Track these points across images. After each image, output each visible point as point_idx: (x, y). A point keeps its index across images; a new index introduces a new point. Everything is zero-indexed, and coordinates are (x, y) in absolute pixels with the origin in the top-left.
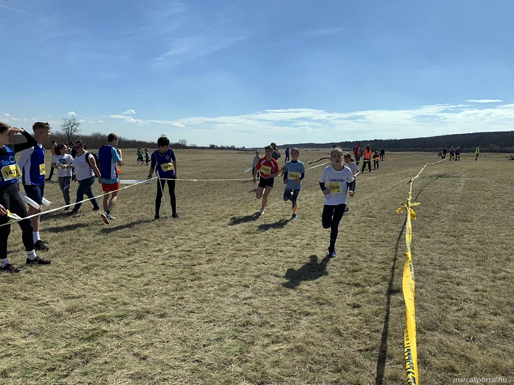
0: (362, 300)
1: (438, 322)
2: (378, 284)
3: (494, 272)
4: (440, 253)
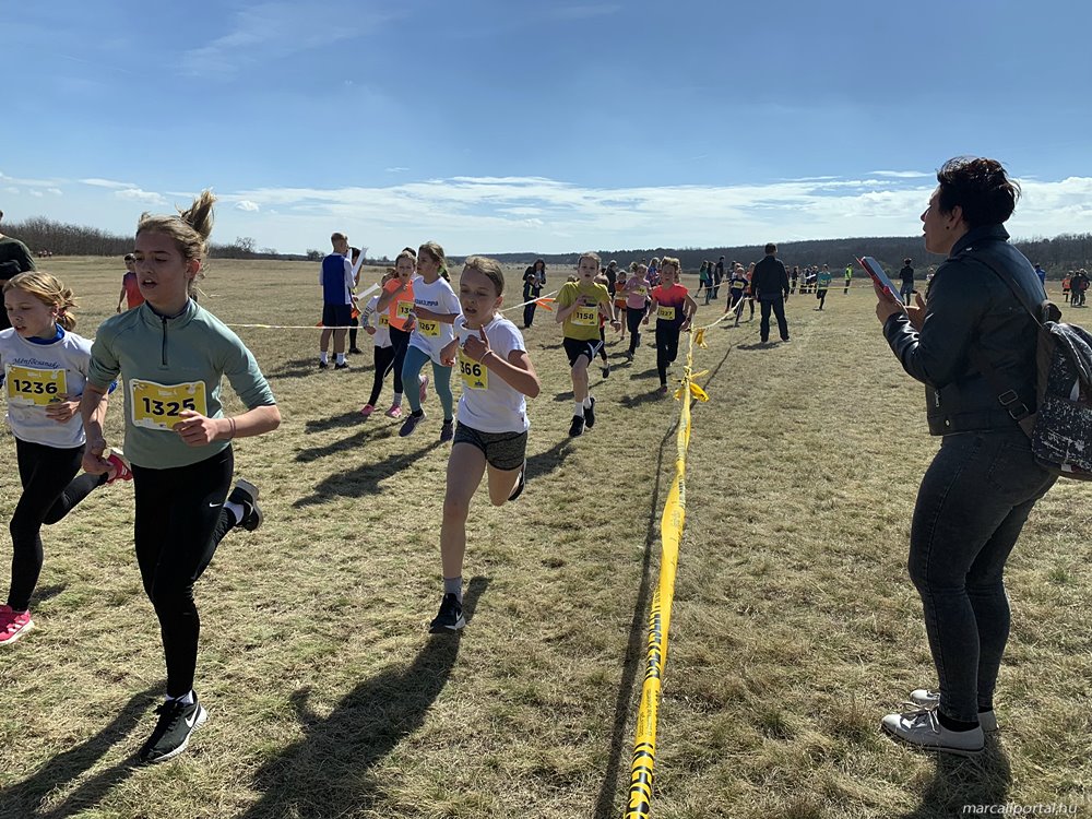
0: (570, 553)
1: (696, 586)
2: (606, 523)
3: (818, 498)
4: (732, 467)
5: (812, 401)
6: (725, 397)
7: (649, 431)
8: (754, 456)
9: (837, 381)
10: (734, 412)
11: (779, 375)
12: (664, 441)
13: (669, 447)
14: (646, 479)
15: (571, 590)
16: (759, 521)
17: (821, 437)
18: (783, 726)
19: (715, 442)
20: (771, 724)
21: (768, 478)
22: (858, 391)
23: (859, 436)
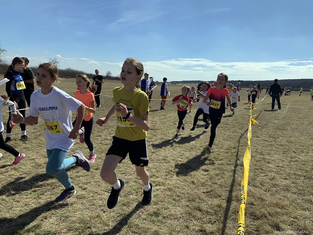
0: (211, 168)
1: (251, 181)
2: (222, 160)
3: (291, 158)
4: (262, 146)
5: (289, 128)
6: (260, 125)
7: (236, 134)
8: (270, 143)
9: (297, 122)
10: (263, 130)
11: (278, 120)
12: (241, 137)
13: (242, 139)
14: (235, 148)
15: (211, 179)
16: (271, 163)
17: (292, 139)
18: (279, 227)
19: (257, 138)
20: (276, 226)
21: (274, 150)
22: (305, 126)
23: (305, 140)
